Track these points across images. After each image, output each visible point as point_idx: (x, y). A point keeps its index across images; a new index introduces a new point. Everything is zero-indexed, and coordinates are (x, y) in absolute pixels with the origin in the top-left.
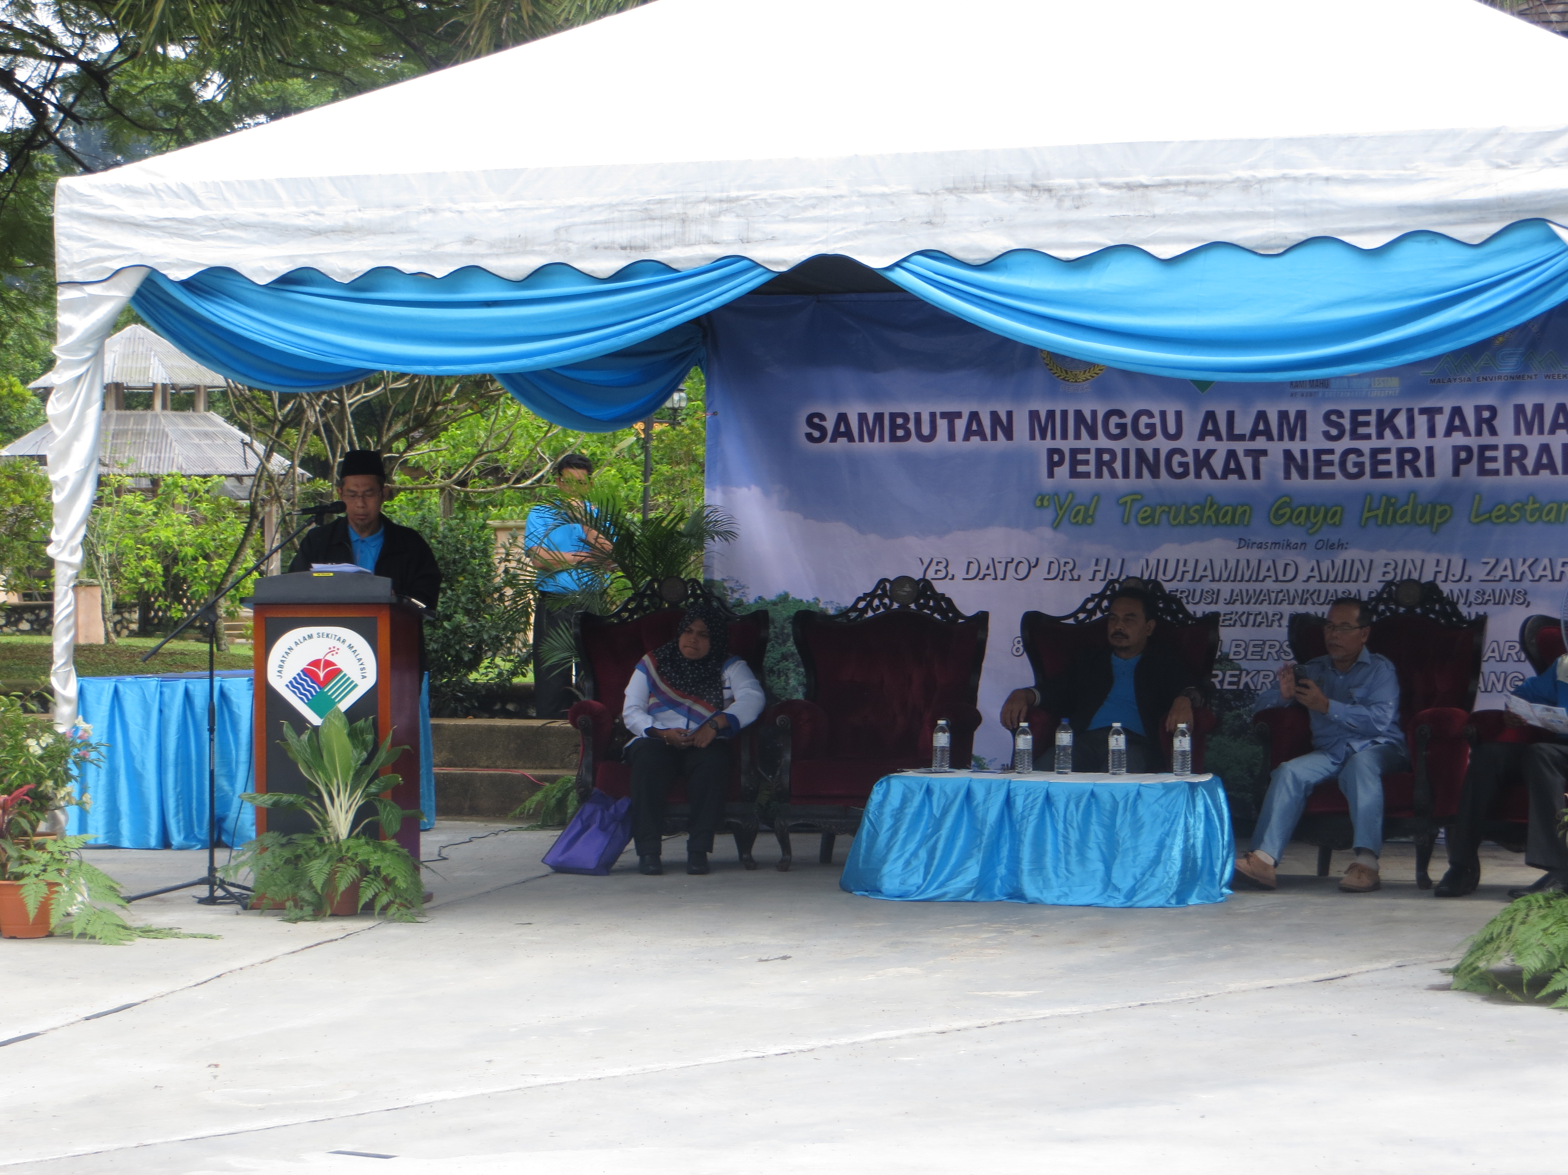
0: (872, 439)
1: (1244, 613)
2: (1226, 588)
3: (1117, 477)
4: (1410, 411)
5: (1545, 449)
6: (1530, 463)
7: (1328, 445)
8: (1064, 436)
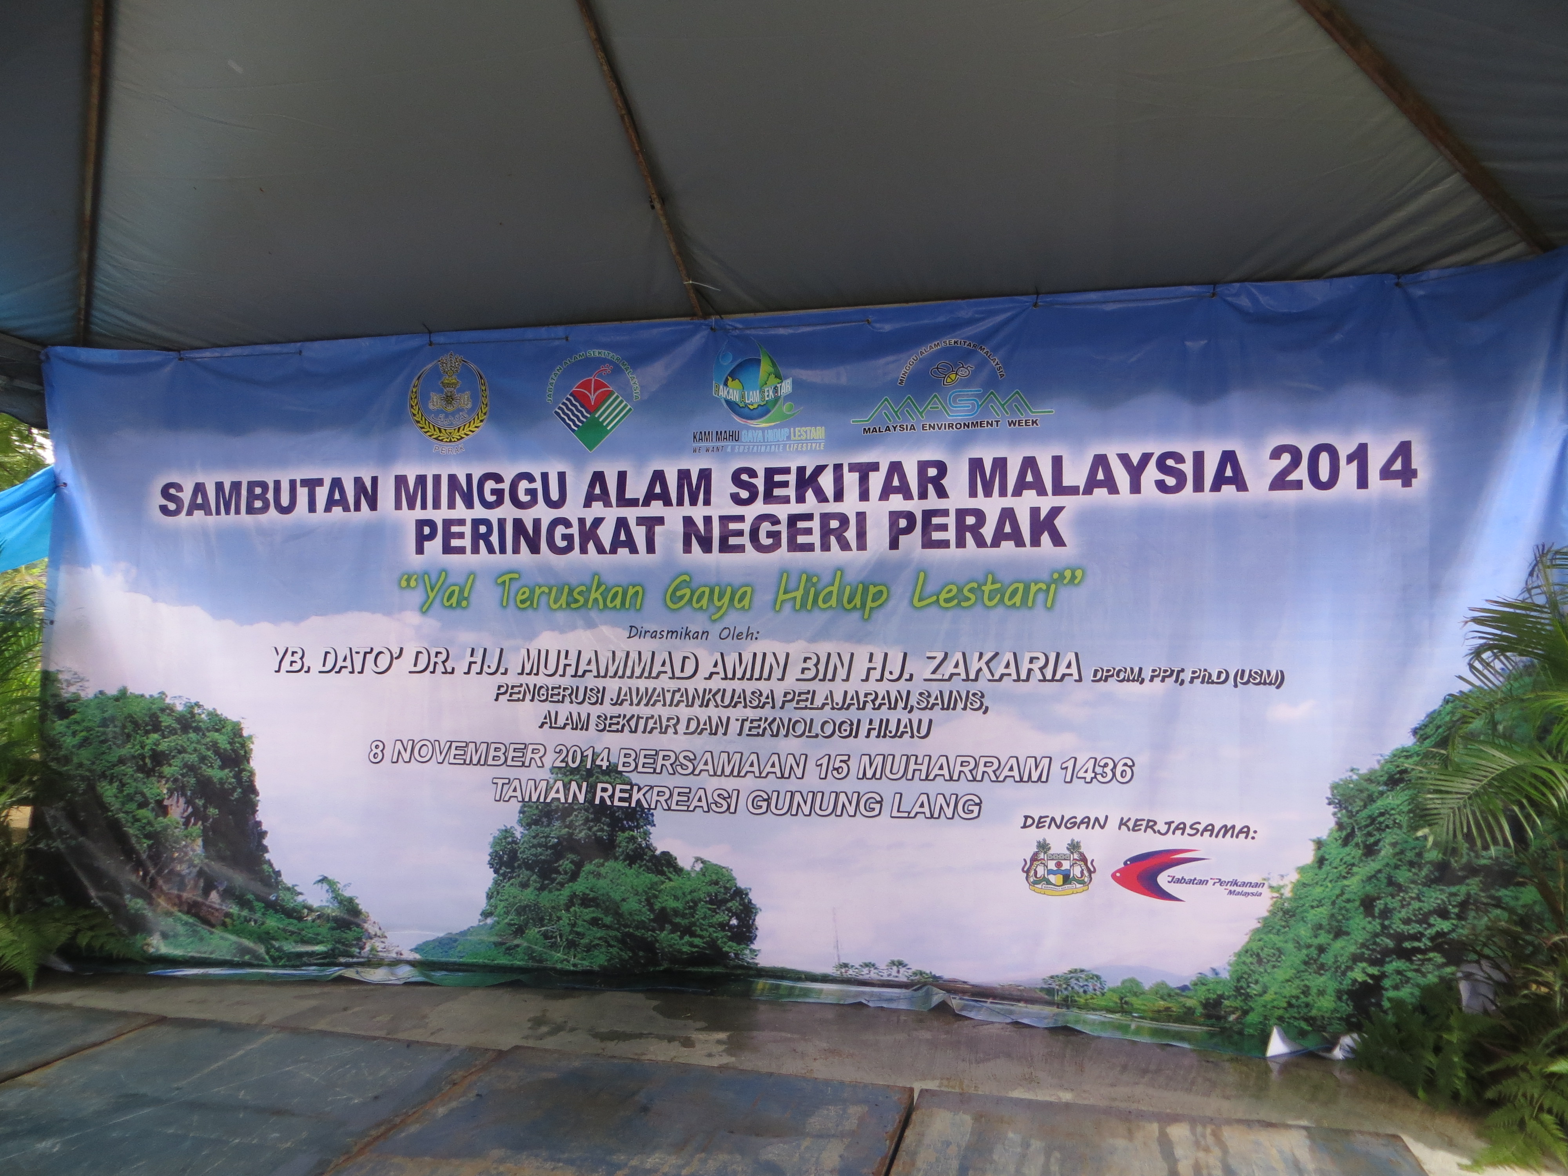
0: (228, 512)
1: (633, 716)
2: (612, 686)
3: (495, 553)
4: (838, 468)
5: (1008, 514)
6: (988, 532)
7: (738, 510)
8: (437, 505)
